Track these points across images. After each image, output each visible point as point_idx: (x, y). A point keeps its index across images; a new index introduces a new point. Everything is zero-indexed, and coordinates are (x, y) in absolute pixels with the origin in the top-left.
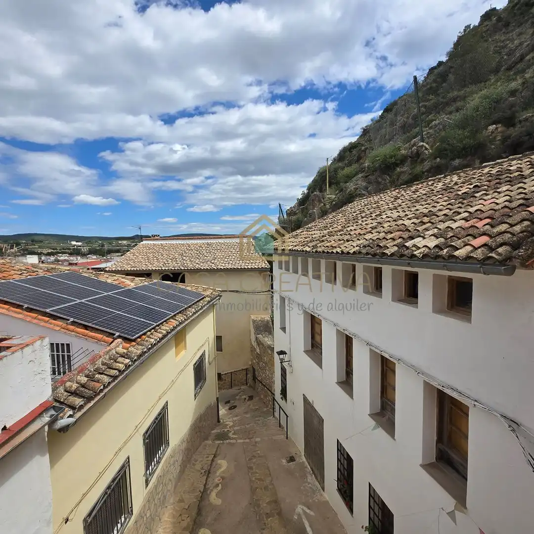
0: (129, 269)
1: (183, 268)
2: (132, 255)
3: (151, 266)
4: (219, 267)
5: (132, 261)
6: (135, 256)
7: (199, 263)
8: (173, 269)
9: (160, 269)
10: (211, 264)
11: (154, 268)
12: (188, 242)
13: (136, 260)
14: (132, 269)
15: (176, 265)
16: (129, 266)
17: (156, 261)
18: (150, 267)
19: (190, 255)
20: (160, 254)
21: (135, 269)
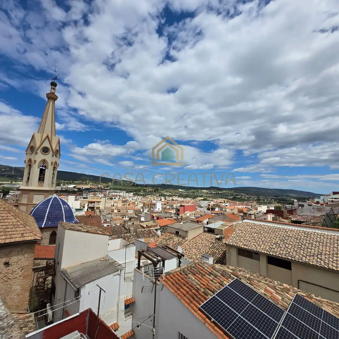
0: (243, 246)
1: (289, 258)
2: (240, 232)
3: (259, 247)
4: (331, 267)
5: (242, 238)
6: (243, 234)
7: (304, 255)
8: (280, 255)
9: (268, 253)
10: (318, 260)
11: (263, 251)
12: (284, 227)
13: (245, 238)
14: (245, 247)
15: (281, 252)
16: (242, 243)
17: (261, 242)
18: (259, 249)
19: (291, 243)
20: (262, 236)
21: (247, 248)
